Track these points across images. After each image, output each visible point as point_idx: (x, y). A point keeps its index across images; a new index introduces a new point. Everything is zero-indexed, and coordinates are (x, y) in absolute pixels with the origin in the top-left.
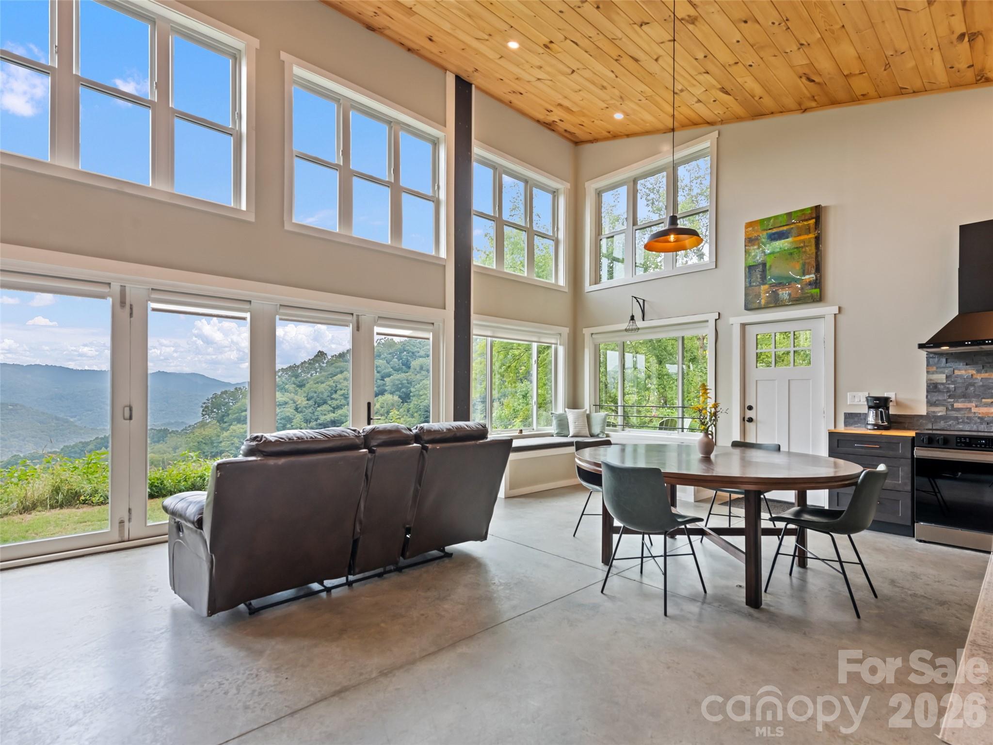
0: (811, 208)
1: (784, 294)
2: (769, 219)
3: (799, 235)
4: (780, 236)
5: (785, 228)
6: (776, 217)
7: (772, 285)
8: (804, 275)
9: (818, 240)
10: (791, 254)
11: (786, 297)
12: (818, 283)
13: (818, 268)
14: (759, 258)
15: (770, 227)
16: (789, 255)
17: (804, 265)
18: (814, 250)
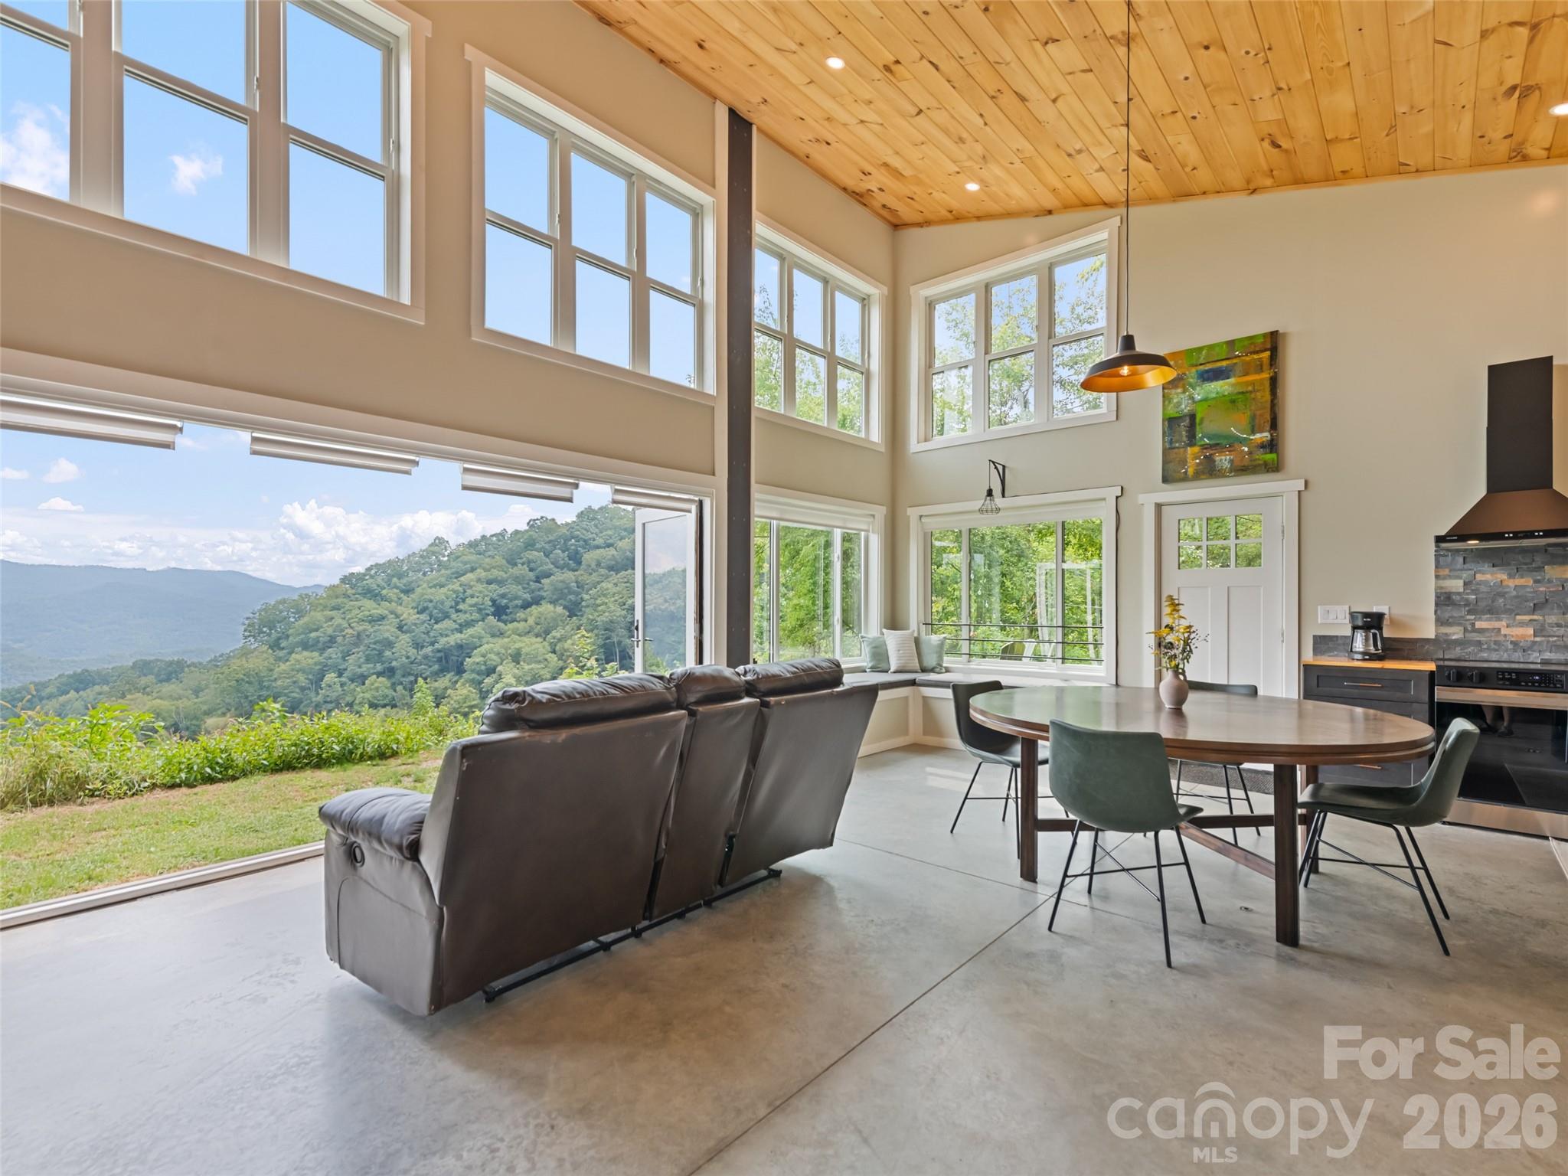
0: (1265, 335)
1: (1223, 460)
2: (1200, 349)
3: (1247, 374)
4: (1217, 375)
5: (1224, 364)
6: (1211, 347)
7: (1204, 447)
8: (1253, 432)
9: (1274, 382)
10: (1233, 402)
11: (1226, 465)
12: (1272, 446)
13: (1274, 424)
14: (1185, 408)
15: (1202, 361)
16: (1231, 402)
17: (1253, 418)
18: (1268, 397)
